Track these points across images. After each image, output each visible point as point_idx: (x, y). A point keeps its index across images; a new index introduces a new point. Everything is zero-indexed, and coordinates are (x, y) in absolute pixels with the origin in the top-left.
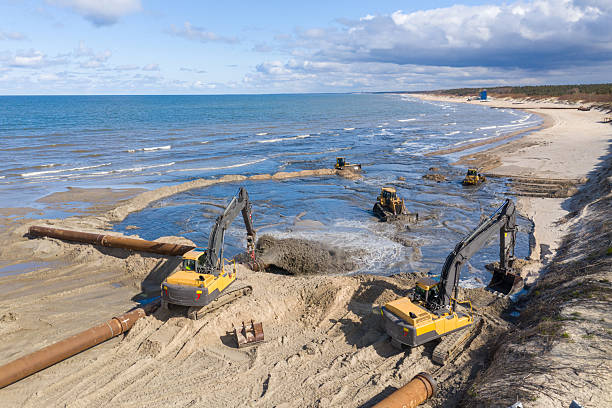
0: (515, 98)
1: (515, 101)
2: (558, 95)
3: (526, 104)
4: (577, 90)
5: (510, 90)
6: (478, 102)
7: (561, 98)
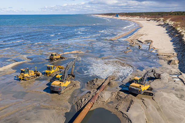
0: (127, 16)
1: (127, 17)
2: (139, 16)
3: (130, 18)
4: (144, 14)
5: (124, 14)
6: (116, 18)
7: (140, 17)
